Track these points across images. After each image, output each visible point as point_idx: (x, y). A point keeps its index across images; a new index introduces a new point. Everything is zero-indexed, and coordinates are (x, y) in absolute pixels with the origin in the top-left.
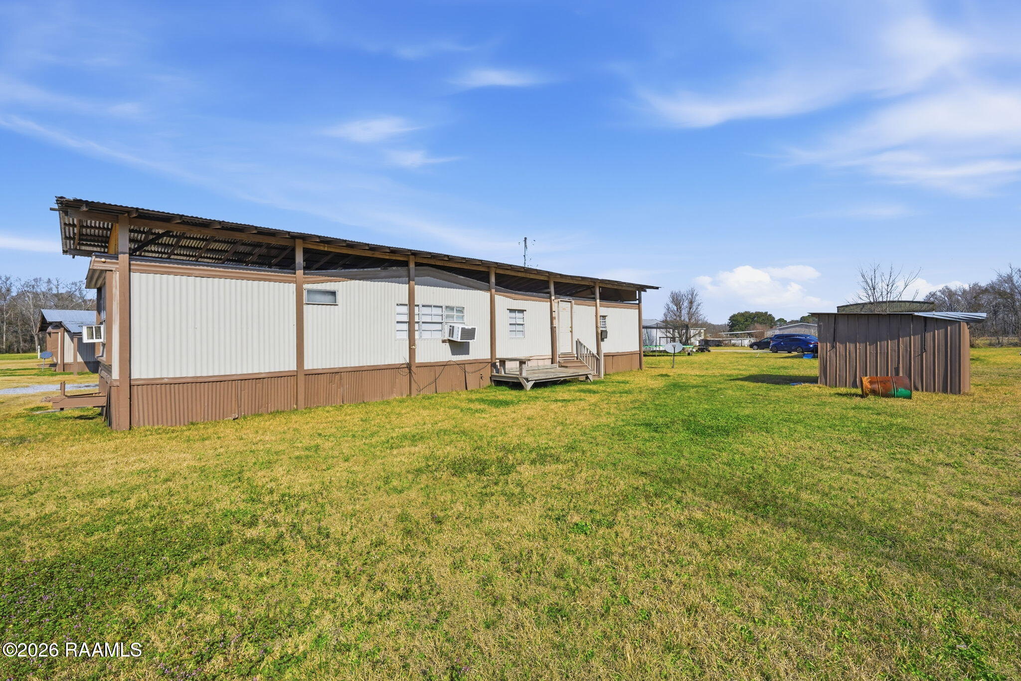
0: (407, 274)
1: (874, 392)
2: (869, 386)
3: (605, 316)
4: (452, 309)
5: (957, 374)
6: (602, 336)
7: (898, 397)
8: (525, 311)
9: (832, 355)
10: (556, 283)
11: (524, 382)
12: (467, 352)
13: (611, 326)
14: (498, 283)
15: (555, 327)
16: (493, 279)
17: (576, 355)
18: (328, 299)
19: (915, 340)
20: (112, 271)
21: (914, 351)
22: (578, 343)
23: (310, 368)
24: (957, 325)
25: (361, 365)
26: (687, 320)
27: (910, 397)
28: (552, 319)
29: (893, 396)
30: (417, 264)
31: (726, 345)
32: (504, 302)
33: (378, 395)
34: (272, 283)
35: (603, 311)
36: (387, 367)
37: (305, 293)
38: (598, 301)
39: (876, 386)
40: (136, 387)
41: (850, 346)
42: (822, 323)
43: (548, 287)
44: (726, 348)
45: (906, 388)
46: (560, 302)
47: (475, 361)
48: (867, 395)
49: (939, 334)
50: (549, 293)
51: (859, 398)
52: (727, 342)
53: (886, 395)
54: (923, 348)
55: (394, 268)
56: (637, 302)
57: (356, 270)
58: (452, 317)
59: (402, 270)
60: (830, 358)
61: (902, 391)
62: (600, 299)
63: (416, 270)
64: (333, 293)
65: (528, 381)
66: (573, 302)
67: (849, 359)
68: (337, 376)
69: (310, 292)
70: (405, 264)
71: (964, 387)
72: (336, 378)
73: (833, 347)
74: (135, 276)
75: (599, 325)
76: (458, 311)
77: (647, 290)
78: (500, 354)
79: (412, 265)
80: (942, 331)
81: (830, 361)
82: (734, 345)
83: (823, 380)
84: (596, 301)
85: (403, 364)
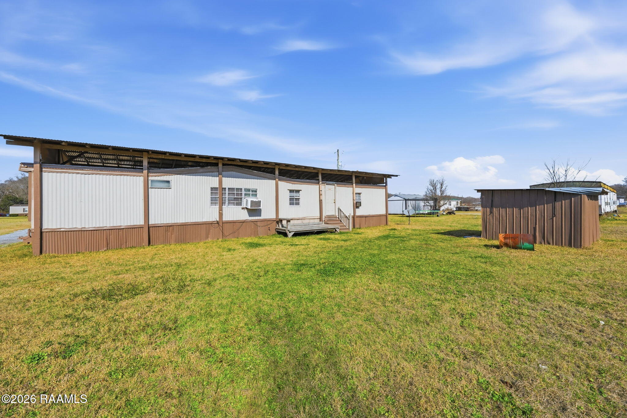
0: (217, 170)
1: (507, 245)
2: (503, 241)
3: (360, 193)
4: (249, 190)
5: (579, 233)
6: (357, 205)
7: (524, 249)
8: (301, 190)
9: (490, 218)
10: (322, 174)
11: (288, 232)
12: (260, 215)
13: (363, 199)
14: (280, 174)
15: (321, 200)
16: (277, 172)
17: (338, 217)
18: (166, 185)
19: (548, 208)
20: (31, 172)
21: (547, 216)
22: (339, 210)
23: (153, 223)
24: (579, 196)
25: (187, 222)
26: (440, 195)
27: (533, 249)
28: (320, 195)
29: (521, 248)
30: (224, 165)
31: (472, 210)
32: (285, 186)
33: (198, 239)
34: (129, 177)
35: (358, 190)
36: (204, 223)
37: (150, 182)
38: (354, 185)
39: (508, 241)
40: (45, 233)
41: (502, 211)
42: (484, 197)
43: (318, 176)
44: (471, 212)
45: (529, 243)
46: (326, 185)
47: (265, 220)
48: (502, 247)
49: (565, 203)
50: (318, 180)
51: (495, 249)
52: (472, 208)
53: (515, 247)
54: (554, 215)
55: (209, 167)
56: (385, 184)
57: (183, 169)
58: (249, 195)
59: (213, 168)
60: (489, 220)
61: (527, 245)
62: (356, 183)
63: (222, 168)
64: (168, 182)
65: (290, 232)
66: (336, 185)
67: (502, 221)
68: (171, 228)
69: (152, 181)
70: (216, 165)
71: (584, 242)
72: (170, 229)
73: (491, 212)
74: (45, 175)
75: (355, 199)
76: (252, 191)
77: (392, 177)
78: (281, 216)
79: (220, 165)
80: (568, 201)
81: (489, 222)
82: (477, 210)
83: (485, 235)
84: (353, 184)
85: (215, 221)
